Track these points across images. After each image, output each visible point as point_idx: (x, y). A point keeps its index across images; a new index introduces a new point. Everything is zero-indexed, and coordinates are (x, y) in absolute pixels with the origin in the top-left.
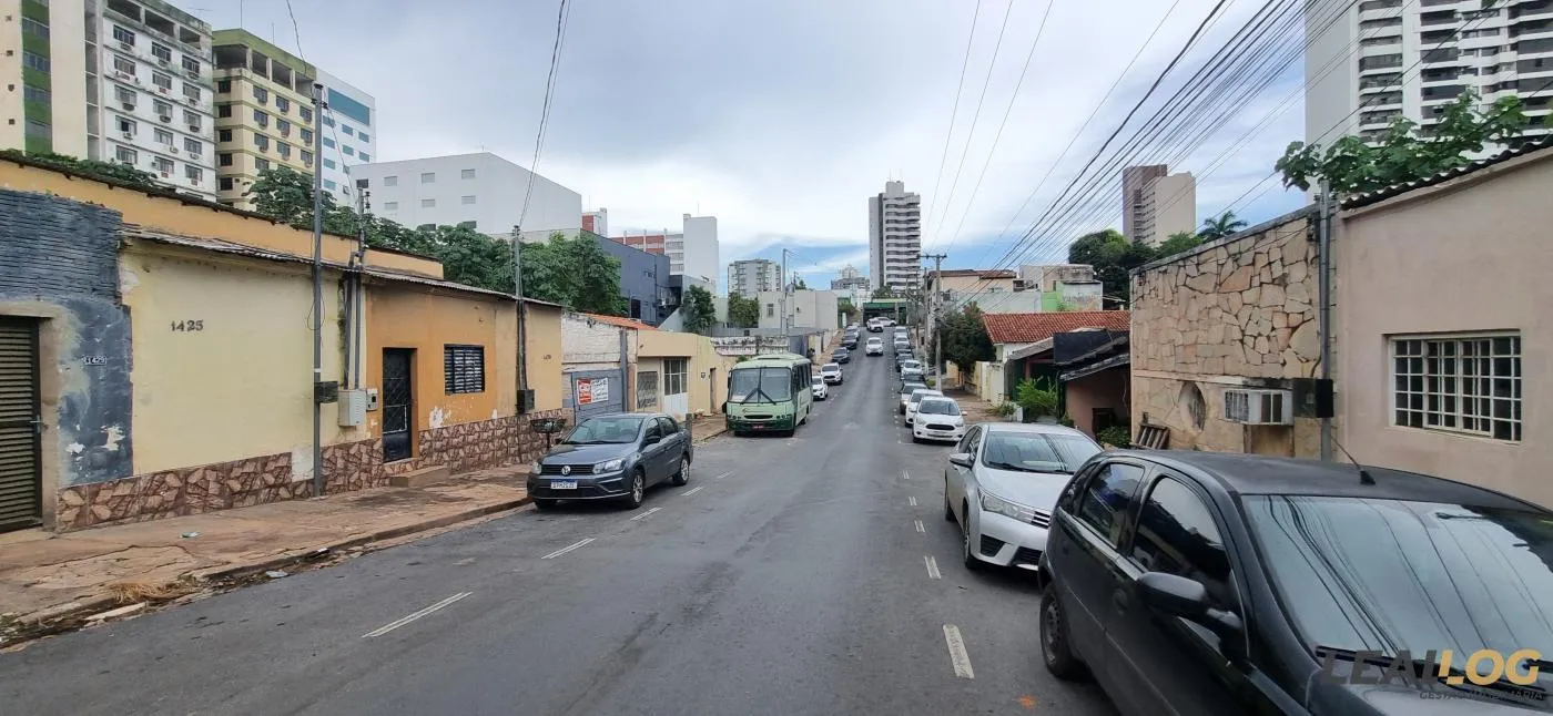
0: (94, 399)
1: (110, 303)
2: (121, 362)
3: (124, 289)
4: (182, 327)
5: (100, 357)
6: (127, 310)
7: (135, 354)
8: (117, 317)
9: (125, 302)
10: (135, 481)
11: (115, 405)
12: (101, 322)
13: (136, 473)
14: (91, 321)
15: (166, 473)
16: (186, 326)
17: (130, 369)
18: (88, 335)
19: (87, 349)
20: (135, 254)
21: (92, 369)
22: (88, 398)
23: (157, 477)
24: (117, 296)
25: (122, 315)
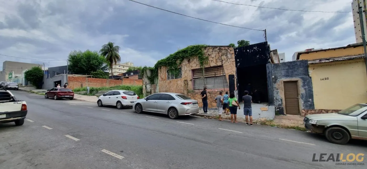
0: (306, 93)
1: (307, 77)
2: (310, 87)
3: (310, 74)
4: (323, 79)
5: (307, 87)
6: (311, 78)
7: (313, 86)
8: (309, 79)
9: (310, 76)
10: (315, 110)
11: (310, 95)
12: (306, 80)
13: (315, 109)
14: (304, 80)
15: (322, 110)
16: (324, 79)
17: (312, 88)
18: (304, 83)
19: (304, 86)
20: (311, 67)
21: (305, 89)
22: (305, 94)
23: (320, 110)
24: (309, 75)
25: (310, 78)
